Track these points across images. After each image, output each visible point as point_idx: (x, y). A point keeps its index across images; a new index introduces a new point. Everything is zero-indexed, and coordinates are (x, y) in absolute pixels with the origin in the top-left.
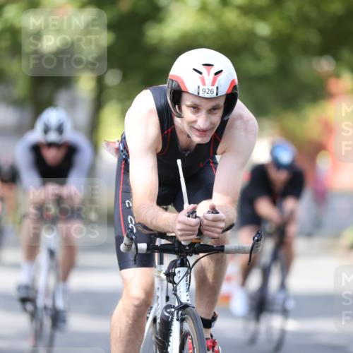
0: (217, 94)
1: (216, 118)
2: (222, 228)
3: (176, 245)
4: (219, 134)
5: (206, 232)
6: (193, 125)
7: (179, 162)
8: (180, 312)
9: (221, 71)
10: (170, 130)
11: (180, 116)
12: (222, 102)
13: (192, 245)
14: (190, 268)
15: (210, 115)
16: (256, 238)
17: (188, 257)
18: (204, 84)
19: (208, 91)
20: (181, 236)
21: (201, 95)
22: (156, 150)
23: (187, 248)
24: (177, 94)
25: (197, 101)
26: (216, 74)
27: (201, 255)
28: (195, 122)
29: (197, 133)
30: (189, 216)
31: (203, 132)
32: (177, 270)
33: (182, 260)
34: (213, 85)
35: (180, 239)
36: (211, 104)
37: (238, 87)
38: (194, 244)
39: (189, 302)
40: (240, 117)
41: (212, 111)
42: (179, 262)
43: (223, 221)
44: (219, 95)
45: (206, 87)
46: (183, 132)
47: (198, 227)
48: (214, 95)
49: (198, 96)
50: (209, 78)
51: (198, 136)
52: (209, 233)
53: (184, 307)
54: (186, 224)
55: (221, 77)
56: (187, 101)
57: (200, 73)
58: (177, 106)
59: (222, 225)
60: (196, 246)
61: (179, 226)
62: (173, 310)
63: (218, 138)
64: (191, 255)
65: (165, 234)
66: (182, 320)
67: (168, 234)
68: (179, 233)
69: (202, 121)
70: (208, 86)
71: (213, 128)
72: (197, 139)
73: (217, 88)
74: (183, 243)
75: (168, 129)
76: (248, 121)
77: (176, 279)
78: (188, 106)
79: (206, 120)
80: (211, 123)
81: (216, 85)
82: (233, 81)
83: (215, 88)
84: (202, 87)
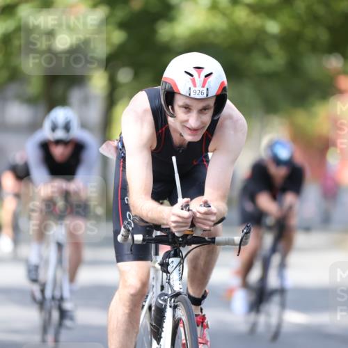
0: (207, 95)
1: (207, 118)
2: (213, 221)
3: (170, 236)
4: (210, 132)
5: (198, 225)
6: (185, 124)
7: (174, 159)
8: (173, 300)
9: (211, 74)
10: (164, 129)
11: (173, 116)
12: (212, 103)
13: (185, 236)
14: (183, 259)
15: (201, 115)
16: (245, 231)
17: (181, 248)
18: (195, 85)
19: (199, 93)
20: (175, 227)
21: (192, 96)
22: (151, 147)
23: (181, 239)
24: (170, 95)
25: (188, 102)
26: (207, 76)
27: (193, 246)
28: (187, 121)
29: (189, 132)
30: (182, 209)
31: (194, 131)
32: (171, 260)
33: (175, 251)
34: (203, 86)
35: (174, 230)
37: (227, 88)
38: (187, 235)
39: (181, 290)
40: (230, 117)
41: (202, 111)
42: (172, 252)
43: (215, 214)
44: (209, 95)
45: (197, 89)
46: (176, 131)
47: (191, 220)
48: (205, 96)
49: (189, 97)
50: (199, 80)
51: (190, 135)
52: (201, 225)
54: (180, 217)
55: (211, 79)
56: (179, 101)
57: (191, 75)
58: (170, 107)
59: (214, 218)
60: (189, 237)
62: (166, 297)
63: (209, 136)
64: (184, 247)
65: (160, 226)
66: (175, 307)
67: (163, 227)
68: (173, 225)
69: (193, 120)
70: (199, 88)
71: (203, 127)
72: (189, 138)
73: (207, 89)
74: (177, 234)
75: (162, 128)
76: (237, 121)
77: (170, 269)
78: (180, 107)
79: (197, 120)
80: (202, 123)
81: (206, 86)
82: (223, 83)
83: (205, 89)
84: (193, 89)
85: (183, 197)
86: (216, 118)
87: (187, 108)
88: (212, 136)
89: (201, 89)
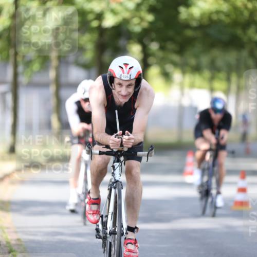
6: (120, 93)
7: (116, 111)
8: (115, 184)
9: (133, 67)
11: (114, 89)
12: (133, 82)
14: (121, 162)
15: (127, 88)
16: (150, 149)
17: (120, 158)
18: (124, 73)
19: (125, 77)
21: (122, 78)
22: (104, 105)
25: (120, 81)
26: (130, 68)
28: (120, 91)
31: (125, 96)
32: (115, 164)
34: (128, 74)
36: (128, 83)
38: (122, 151)
39: (120, 180)
42: (116, 160)
44: (131, 78)
47: (120, 143)
48: (129, 79)
49: (121, 79)
50: (126, 70)
51: (122, 99)
53: (116, 182)
54: (114, 141)
55: (132, 70)
57: (122, 68)
61: (111, 142)
63: (134, 99)
66: (115, 188)
70: (126, 74)
71: (129, 95)
76: (149, 91)
77: (115, 168)
78: (117, 84)
81: (129, 74)
82: (139, 72)
83: (129, 75)
84: (122, 75)
85: (120, 130)
86: (136, 90)
87: (120, 85)
88: (136, 99)
89: (127, 75)
